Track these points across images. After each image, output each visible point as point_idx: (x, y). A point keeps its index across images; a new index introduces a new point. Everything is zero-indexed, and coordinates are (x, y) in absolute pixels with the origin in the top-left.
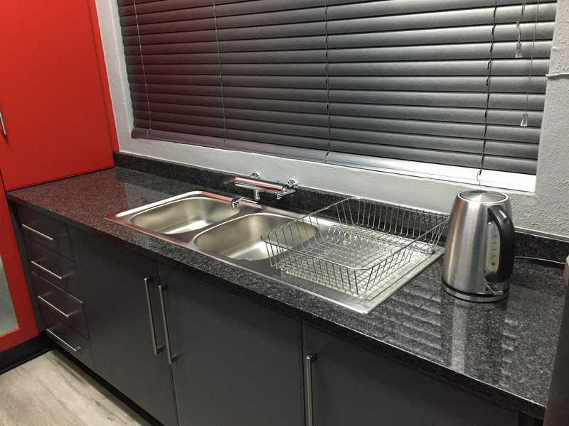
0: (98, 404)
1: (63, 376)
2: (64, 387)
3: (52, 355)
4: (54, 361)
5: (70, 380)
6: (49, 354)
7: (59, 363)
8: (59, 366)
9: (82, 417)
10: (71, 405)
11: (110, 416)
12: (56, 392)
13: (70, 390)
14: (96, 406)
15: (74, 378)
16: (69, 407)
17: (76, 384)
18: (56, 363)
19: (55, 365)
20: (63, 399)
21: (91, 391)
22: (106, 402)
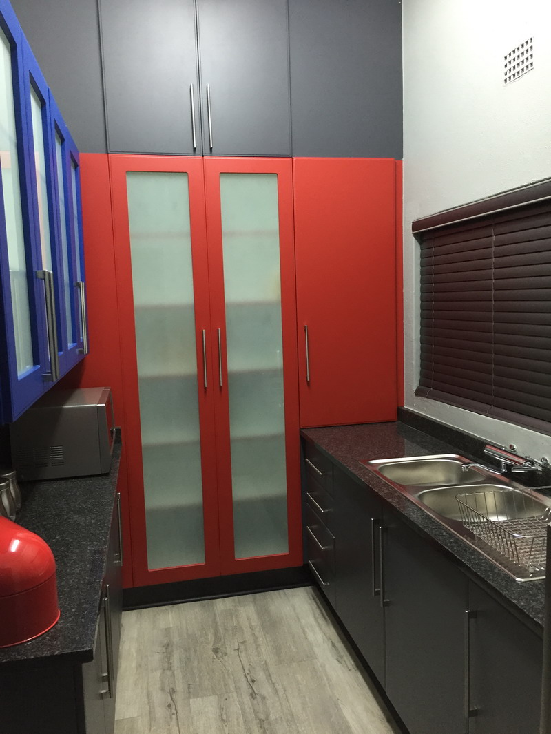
0: (333, 645)
1: (313, 610)
2: (312, 620)
3: (311, 590)
4: (310, 595)
5: (317, 615)
6: (309, 588)
7: (314, 599)
8: (313, 601)
9: (316, 649)
10: (311, 636)
11: (339, 658)
12: (303, 621)
13: (314, 623)
14: (330, 646)
15: (321, 615)
16: (309, 637)
17: (322, 621)
18: (312, 598)
19: (310, 599)
20: (306, 629)
21: (331, 631)
22: (340, 646)
